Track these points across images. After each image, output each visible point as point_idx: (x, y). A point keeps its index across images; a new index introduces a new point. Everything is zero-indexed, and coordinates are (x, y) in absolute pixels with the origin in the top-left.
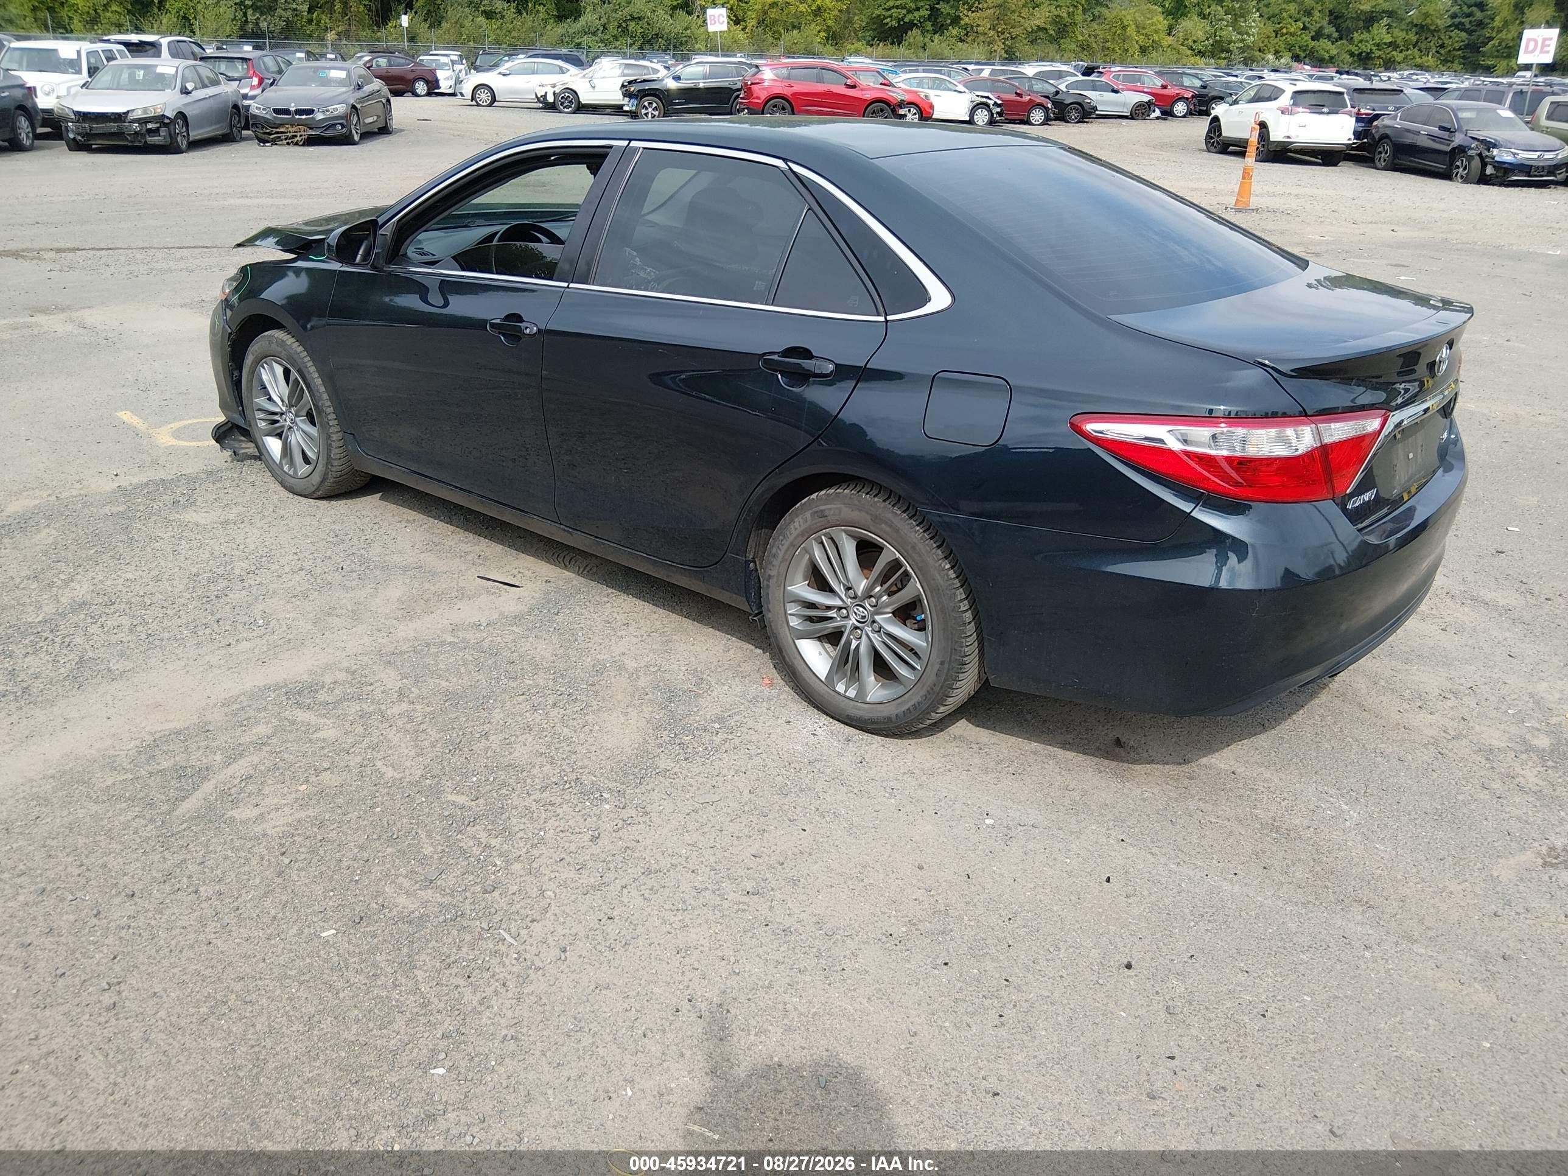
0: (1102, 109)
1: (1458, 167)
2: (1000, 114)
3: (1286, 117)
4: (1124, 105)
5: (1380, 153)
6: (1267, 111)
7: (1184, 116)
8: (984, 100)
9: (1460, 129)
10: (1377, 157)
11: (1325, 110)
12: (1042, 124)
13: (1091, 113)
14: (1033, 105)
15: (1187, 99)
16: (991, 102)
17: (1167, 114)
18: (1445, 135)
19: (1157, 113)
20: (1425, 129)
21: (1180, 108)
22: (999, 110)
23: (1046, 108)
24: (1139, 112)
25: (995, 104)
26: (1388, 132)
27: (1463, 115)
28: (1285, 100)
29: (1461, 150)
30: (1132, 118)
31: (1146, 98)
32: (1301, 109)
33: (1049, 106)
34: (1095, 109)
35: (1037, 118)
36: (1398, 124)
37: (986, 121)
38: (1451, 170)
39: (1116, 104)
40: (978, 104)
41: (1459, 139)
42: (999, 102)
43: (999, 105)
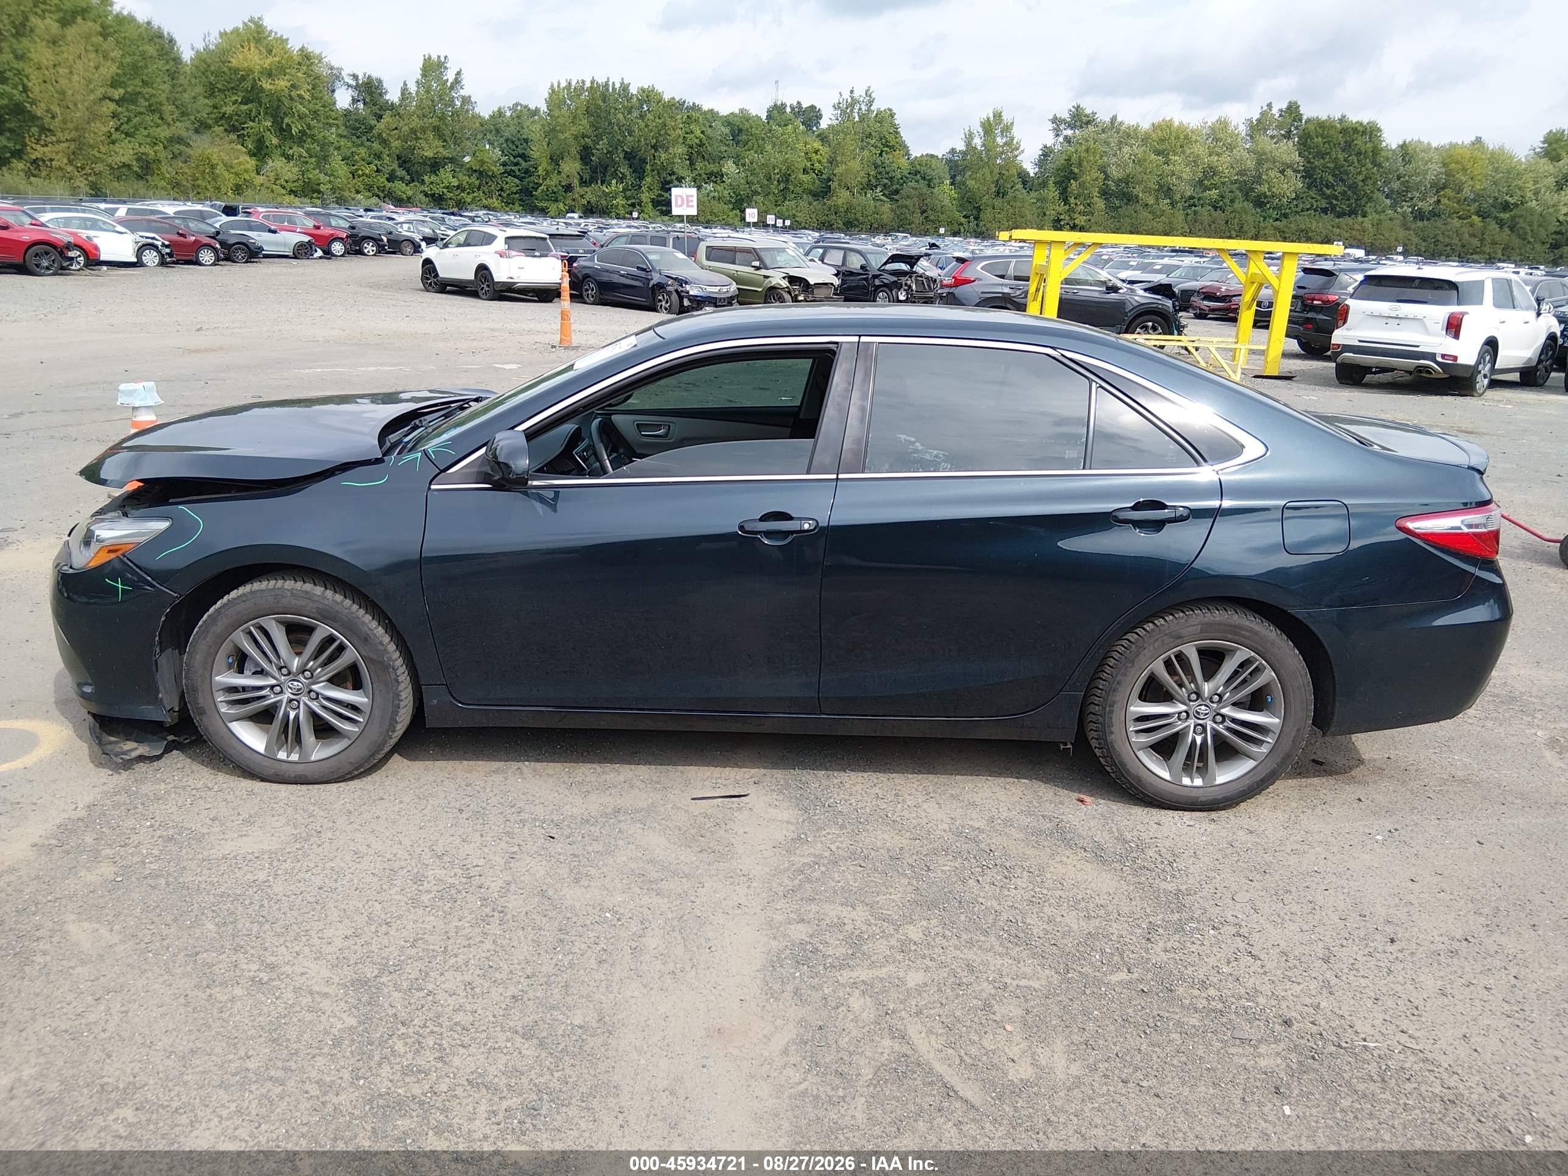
0: (268, 249)
1: (660, 301)
2: (170, 255)
3: (504, 260)
4: (285, 245)
5: (587, 290)
6: (485, 255)
7: (342, 256)
8: (150, 241)
9: (654, 269)
10: (584, 293)
11: (537, 254)
12: (214, 264)
13: (257, 253)
14: (199, 246)
15: (342, 239)
16: (159, 243)
17: (328, 254)
18: (642, 274)
19: (319, 253)
20: (624, 269)
21: (337, 248)
22: (168, 250)
23: (215, 249)
24: (302, 252)
25: (163, 245)
26: (587, 271)
27: (651, 257)
28: (499, 244)
29: (660, 287)
30: (295, 257)
31: (306, 239)
32: (513, 253)
33: (218, 246)
34: (261, 249)
35: (207, 258)
36: (597, 264)
37: (157, 262)
38: (655, 304)
39: (277, 244)
40: (144, 245)
41: (656, 279)
42: (167, 243)
43: (167, 246)
